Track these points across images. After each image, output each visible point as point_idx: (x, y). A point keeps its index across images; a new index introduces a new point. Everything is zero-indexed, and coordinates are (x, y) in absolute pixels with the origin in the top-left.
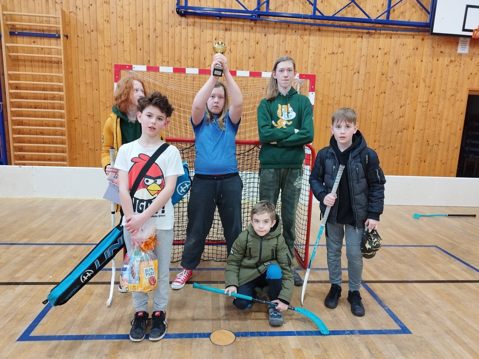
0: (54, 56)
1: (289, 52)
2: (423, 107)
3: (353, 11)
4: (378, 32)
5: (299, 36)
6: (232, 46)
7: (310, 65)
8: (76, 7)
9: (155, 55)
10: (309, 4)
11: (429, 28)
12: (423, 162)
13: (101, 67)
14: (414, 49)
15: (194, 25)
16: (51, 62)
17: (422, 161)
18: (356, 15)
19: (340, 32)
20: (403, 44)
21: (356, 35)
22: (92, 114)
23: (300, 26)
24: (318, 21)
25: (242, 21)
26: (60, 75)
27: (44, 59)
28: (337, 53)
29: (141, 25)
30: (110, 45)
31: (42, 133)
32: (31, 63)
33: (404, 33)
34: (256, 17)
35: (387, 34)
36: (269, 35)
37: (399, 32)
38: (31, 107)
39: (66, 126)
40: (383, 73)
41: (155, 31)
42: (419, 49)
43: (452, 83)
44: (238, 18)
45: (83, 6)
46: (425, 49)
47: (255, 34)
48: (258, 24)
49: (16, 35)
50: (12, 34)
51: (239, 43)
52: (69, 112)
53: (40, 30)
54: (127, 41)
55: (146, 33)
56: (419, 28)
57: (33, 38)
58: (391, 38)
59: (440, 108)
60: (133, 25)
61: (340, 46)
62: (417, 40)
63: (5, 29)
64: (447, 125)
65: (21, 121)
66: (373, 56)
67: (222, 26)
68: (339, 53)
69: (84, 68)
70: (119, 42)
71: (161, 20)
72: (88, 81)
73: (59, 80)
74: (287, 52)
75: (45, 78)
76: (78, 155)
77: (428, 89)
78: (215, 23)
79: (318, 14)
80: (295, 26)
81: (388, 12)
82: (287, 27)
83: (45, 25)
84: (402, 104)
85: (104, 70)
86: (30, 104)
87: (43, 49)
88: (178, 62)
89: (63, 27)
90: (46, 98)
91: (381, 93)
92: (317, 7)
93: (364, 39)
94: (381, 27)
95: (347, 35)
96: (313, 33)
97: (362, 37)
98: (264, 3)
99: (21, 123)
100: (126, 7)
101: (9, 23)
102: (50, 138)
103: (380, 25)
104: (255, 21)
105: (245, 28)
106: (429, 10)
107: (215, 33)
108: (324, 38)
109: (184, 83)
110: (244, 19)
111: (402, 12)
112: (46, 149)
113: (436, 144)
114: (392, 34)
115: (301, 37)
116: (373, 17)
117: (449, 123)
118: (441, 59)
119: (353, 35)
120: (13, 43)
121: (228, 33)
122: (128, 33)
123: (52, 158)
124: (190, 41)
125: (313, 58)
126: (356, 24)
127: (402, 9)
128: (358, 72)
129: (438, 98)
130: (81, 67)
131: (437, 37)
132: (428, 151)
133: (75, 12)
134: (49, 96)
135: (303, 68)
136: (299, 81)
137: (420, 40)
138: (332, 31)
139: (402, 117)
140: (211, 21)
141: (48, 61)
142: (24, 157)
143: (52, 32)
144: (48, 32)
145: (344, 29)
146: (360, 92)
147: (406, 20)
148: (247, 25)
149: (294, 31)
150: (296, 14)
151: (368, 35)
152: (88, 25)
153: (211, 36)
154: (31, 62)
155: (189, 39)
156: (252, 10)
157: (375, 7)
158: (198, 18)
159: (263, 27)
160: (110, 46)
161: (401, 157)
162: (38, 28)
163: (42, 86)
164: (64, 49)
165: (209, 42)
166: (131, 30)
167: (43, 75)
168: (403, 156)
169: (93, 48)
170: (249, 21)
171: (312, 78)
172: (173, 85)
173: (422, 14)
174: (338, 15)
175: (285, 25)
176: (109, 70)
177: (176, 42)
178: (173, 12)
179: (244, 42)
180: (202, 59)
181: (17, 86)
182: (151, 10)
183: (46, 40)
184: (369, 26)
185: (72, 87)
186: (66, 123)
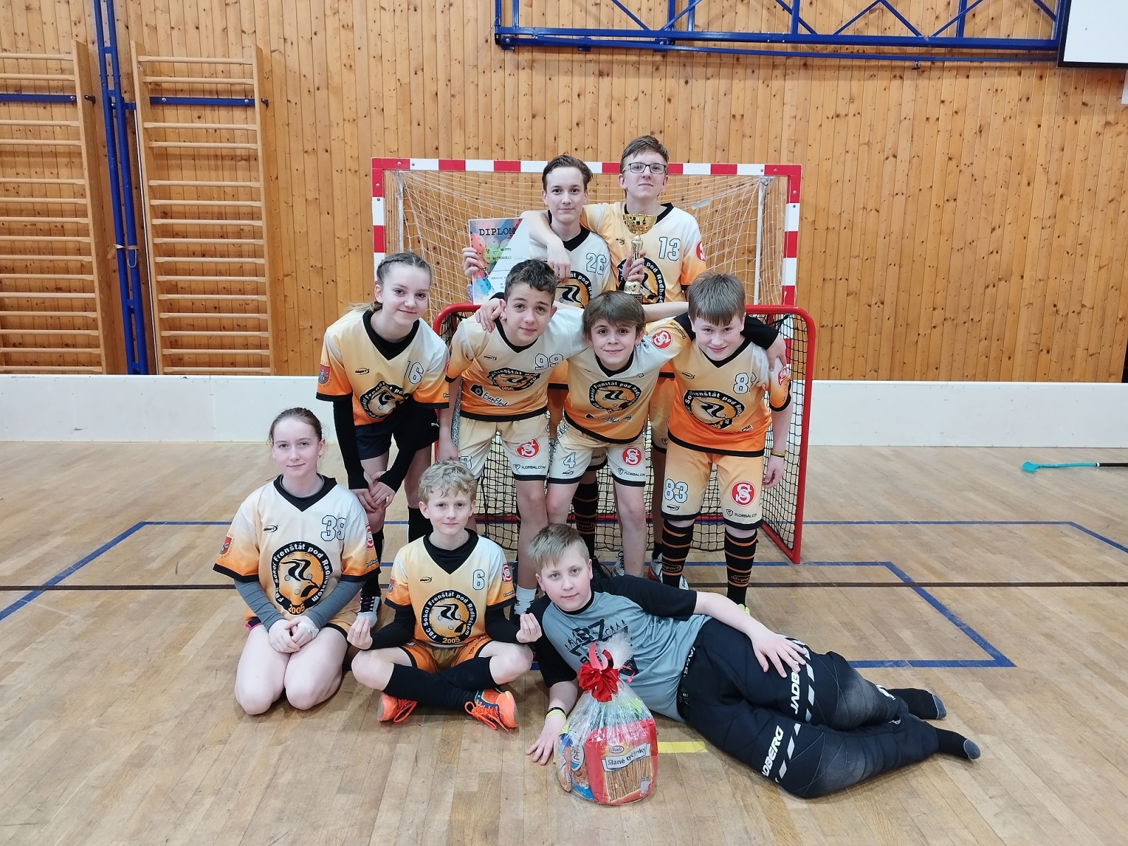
0: (241, 146)
1: (738, 117)
2: (1043, 228)
3: (880, 22)
4: (939, 64)
5: (761, 82)
6: (615, 109)
7: (785, 144)
8: (285, 39)
9: (450, 136)
10: (783, 10)
11: (1054, 52)
12: (1045, 351)
13: (337, 165)
14: (1020, 100)
15: (531, 68)
16: (233, 158)
17: (1042, 350)
18: (887, 29)
19: (852, 68)
20: (997, 90)
21: (888, 74)
22: (319, 265)
23: (763, 60)
24: (803, 45)
25: (635, 55)
26: (254, 184)
27: (219, 153)
28: (846, 115)
29: (420, 72)
30: (355, 118)
31: (217, 309)
32: (192, 162)
33: (998, 64)
34: (665, 43)
35: (958, 68)
36: (694, 81)
37: (985, 64)
38: (194, 254)
39: (268, 293)
40: (951, 157)
41: (449, 84)
42: (1031, 99)
43: (1110, 173)
44: (626, 48)
45: (300, 38)
46: (1047, 98)
47: (663, 80)
48: (669, 59)
49: (163, 104)
50: (155, 102)
51: (630, 102)
52: (273, 262)
53: (211, 92)
54: (390, 109)
55: (431, 88)
56: (1032, 52)
57: (198, 108)
58: (968, 77)
59: (1083, 229)
60: (402, 72)
61: (852, 100)
62: (1027, 79)
63: (142, 94)
64: (1100, 268)
65: (174, 283)
66: (927, 119)
67: (592, 67)
68: (851, 115)
69: (301, 169)
70: (373, 111)
71: (461, 60)
72: (311, 196)
73: (252, 194)
74: (734, 116)
75: (222, 193)
76: (291, 354)
77: (1053, 187)
78: (578, 61)
79: (802, 30)
80: (752, 59)
81: (961, 19)
82: (735, 62)
83: (220, 81)
84: (995, 223)
85: (344, 170)
86: (191, 248)
87: (218, 131)
88: (498, 148)
89: (259, 83)
90: (225, 235)
91: (948, 200)
92: (800, 16)
93: (907, 83)
94: (945, 54)
95: (868, 73)
96: (791, 73)
97: (901, 77)
98: (684, 13)
99: (174, 288)
100: (388, 36)
101: (149, 79)
102: (233, 318)
103: (942, 50)
104: (664, 53)
105: (642, 68)
106: (1055, 11)
107: (578, 82)
108: (815, 83)
109: (512, 192)
110: (641, 49)
111: (993, 19)
112: (226, 342)
113: (1074, 312)
114: (969, 68)
115: (766, 83)
116: (927, 32)
117: (1104, 263)
118: (1083, 121)
119: (881, 74)
120: (156, 121)
121: (605, 81)
122: (392, 90)
123: (239, 359)
124: (524, 102)
125: (792, 128)
126: (887, 49)
127: (992, 12)
128: (895, 156)
129: (1079, 208)
130: (295, 166)
131: (1074, 71)
132: (1056, 328)
133: (282, 49)
134: (230, 229)
135: (771, 150)
136: (763, 181)
137: (1034, 80)
138: (835, 66)
139: (995, 251)
140: (569, 56)
141: (228, 156)
142: (180, 359)
143: (236, 96)
144: (228, 95)
145: (862, 62)
146: (900, 200)
147: (1003, 36)
148: (646, 63)
149: (749, 71)
150: (753, 34)
151: (915, 72)
152: (310, 76)
153: (569, 90)
154: (194, 159)
155: (522, 98)
156: (658, 28)
157: (930, 9)
158: (541, 51)
159: (682, 64)
160: (354, 120)
161: (995, 343)
162: (207, 87)
163: (216, 210)
164: (262, 130)
165: (563, 102)
166: (398, 84)
167: (219, 187)
168: (998, 340)
169: (319, 126)
170: (651, 52)
171: (793, 174)
172: (488, 197)
173: (1038, 20)
174: (848, 32)
175: (728, 59)
176: (353, 170)
177: (495, 105)
178: (487, 41)
179: (639, 99)
180: (550, 139)
181: (166, 211)
182: (440, 38)
183: (223, 113)
184: (917, 53)
185: (277, 210)
186: (267, 285)
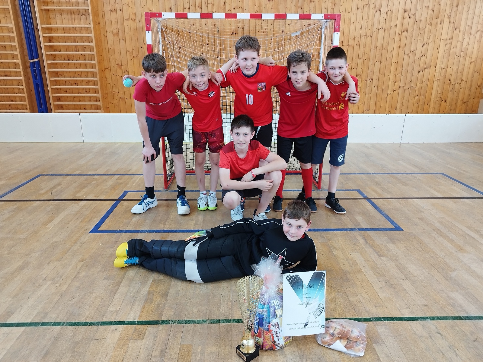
0: (82, 8)
2: (446, 44)
13: (126, 16)
16: (79, 13)
17: (442, 101)
22: (120, 64)
26: (89, 26)
27: (72, 12)
31: (76, 84)
32: (61, 16)
38: (64, 59)
39: (98, 77)
40: (406, 10)
43: (479, 17)
52: (100, 62)
59: (465, 44)
64: (471, 63)
65: (56, 72)
69: (110, 19)
72: (115, 32)
73: (88, 31)
75: (75, 30)
76: (110, 104)
77: (452, 25)
84: (425, 42)
85: (129, 20)
87: (71, 1)
88: (199, 8)
90: (78, 50)
91: (403, 31)
102: (83, 88)
112: (81, 99)
113: (458, 83)
117: (473, 60)
123: (87, 106)
128: (380, 11)
129: (463, 35)
130: (107, 17)
132: (450, 90)
134: (79, 47)
139: (424, 55)
141: (76, 13)
142: (62, 107)
146: (381, 32)
161: (422, 97)
163: (73, 38)
164: (90, 1)
167: (73, 27)
171: (337, 18)
172: (194, 32)
180: (222, 3)
181: (50, 39)
185: (100, 38)
186: (97, 73)
